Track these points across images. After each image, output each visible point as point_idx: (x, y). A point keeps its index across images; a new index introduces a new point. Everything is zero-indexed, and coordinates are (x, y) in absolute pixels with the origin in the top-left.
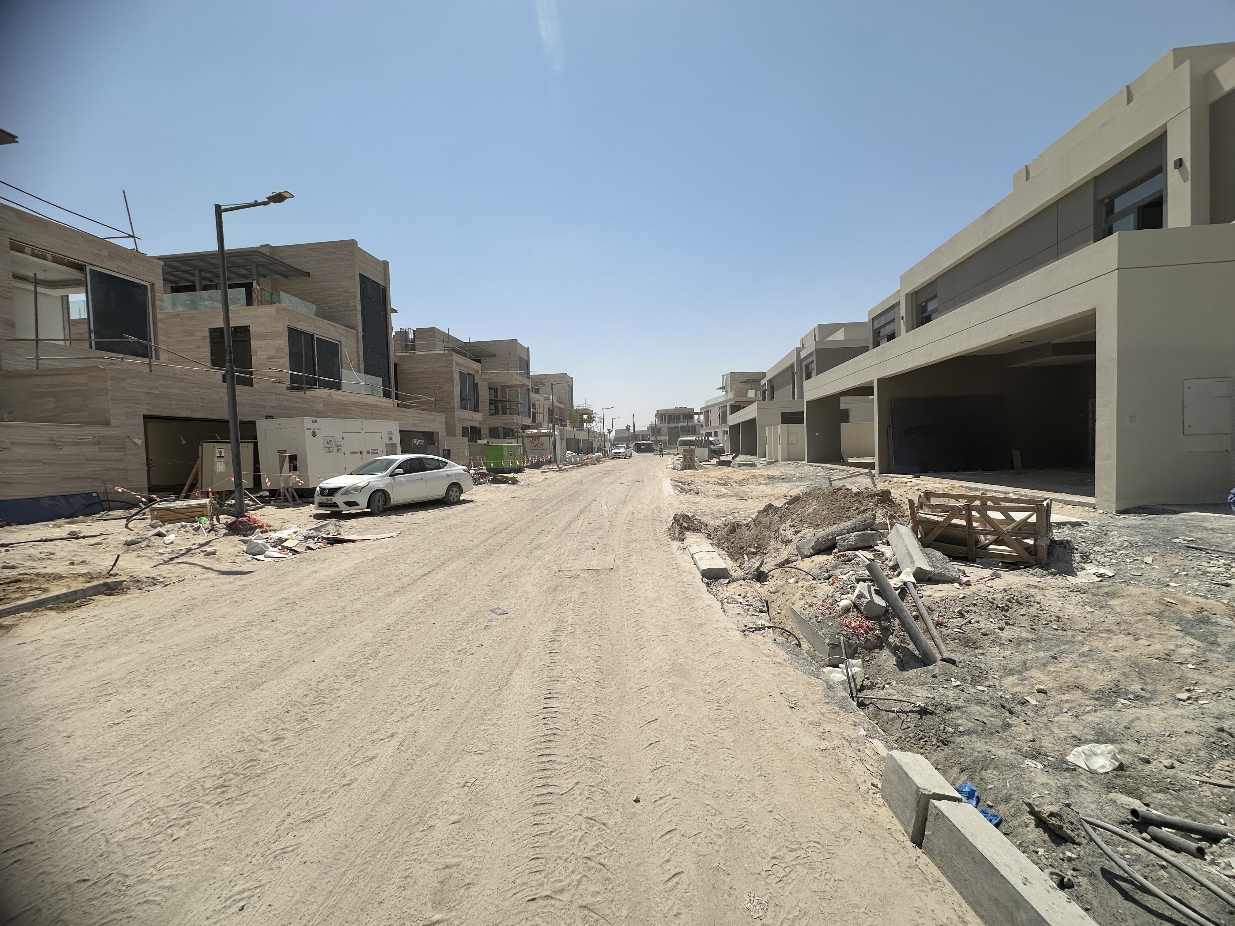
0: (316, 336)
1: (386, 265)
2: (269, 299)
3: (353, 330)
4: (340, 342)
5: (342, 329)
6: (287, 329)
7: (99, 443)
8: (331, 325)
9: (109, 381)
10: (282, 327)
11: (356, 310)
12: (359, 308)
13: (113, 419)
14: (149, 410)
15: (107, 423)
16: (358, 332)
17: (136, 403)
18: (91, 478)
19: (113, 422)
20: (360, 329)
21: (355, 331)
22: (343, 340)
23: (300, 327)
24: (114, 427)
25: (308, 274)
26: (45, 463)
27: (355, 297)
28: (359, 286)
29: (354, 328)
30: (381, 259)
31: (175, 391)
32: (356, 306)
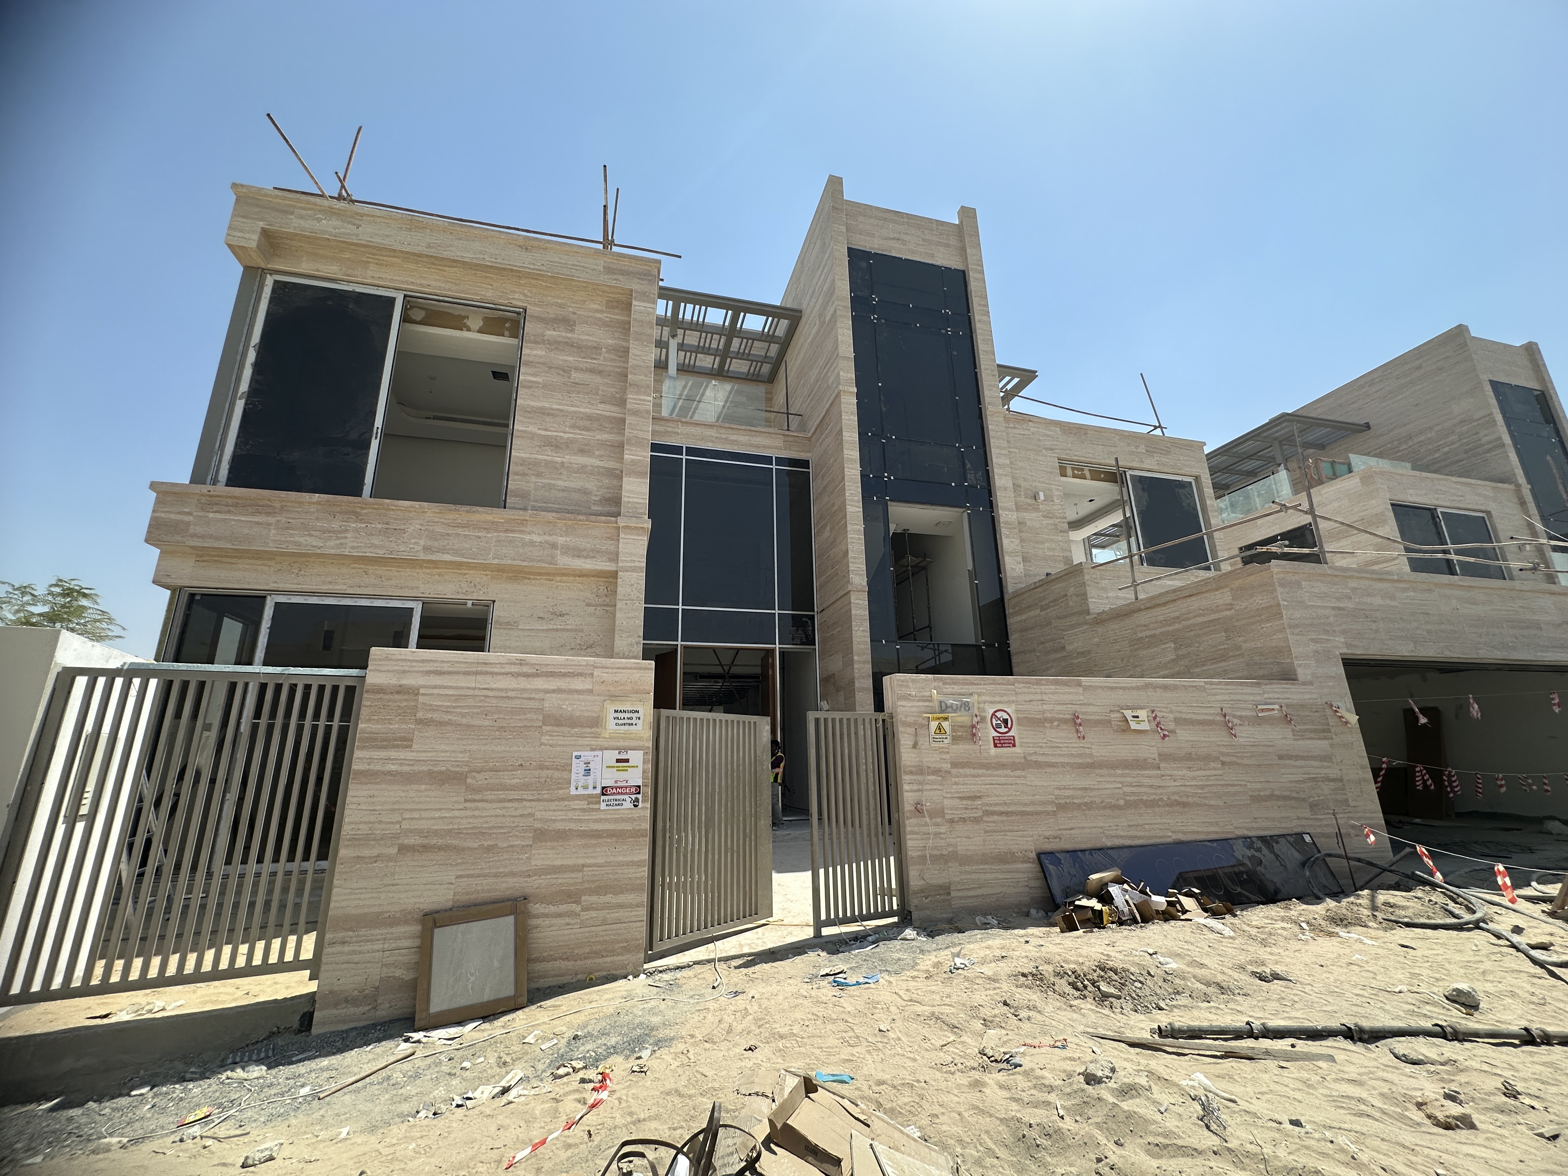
0: (1439, 510)
1: (1531, 351)
2: (1330, 474)
3: (1506, 486)
4: (1488, 513)
5: (1485, 488)
6: (1390, 507)
7: (1287, 719)
8: (1464, 484)
9: (1279, 590)
10: (1381, 505)
11: (1503, 445)
12: (1507, 440)
13: (1300, 666)
14: (1348, 645)
15: (1288, 676)
16: (1518, 486)
17: (1326, 632)
18: (1292, 798)
19: (1302, 673)
20: (1521, 479)
21: (1512, 487)
22: (1491, 506)
23: (1411, 499)
24: (1304, 684)
25: (1367, 426)
26: (1223, 763)
27: (1494, 422)
28: (1494, 402)
29: (1506, 479)
30: (1518, 342)
31: (1378, 601)
32: (1500, 438)
